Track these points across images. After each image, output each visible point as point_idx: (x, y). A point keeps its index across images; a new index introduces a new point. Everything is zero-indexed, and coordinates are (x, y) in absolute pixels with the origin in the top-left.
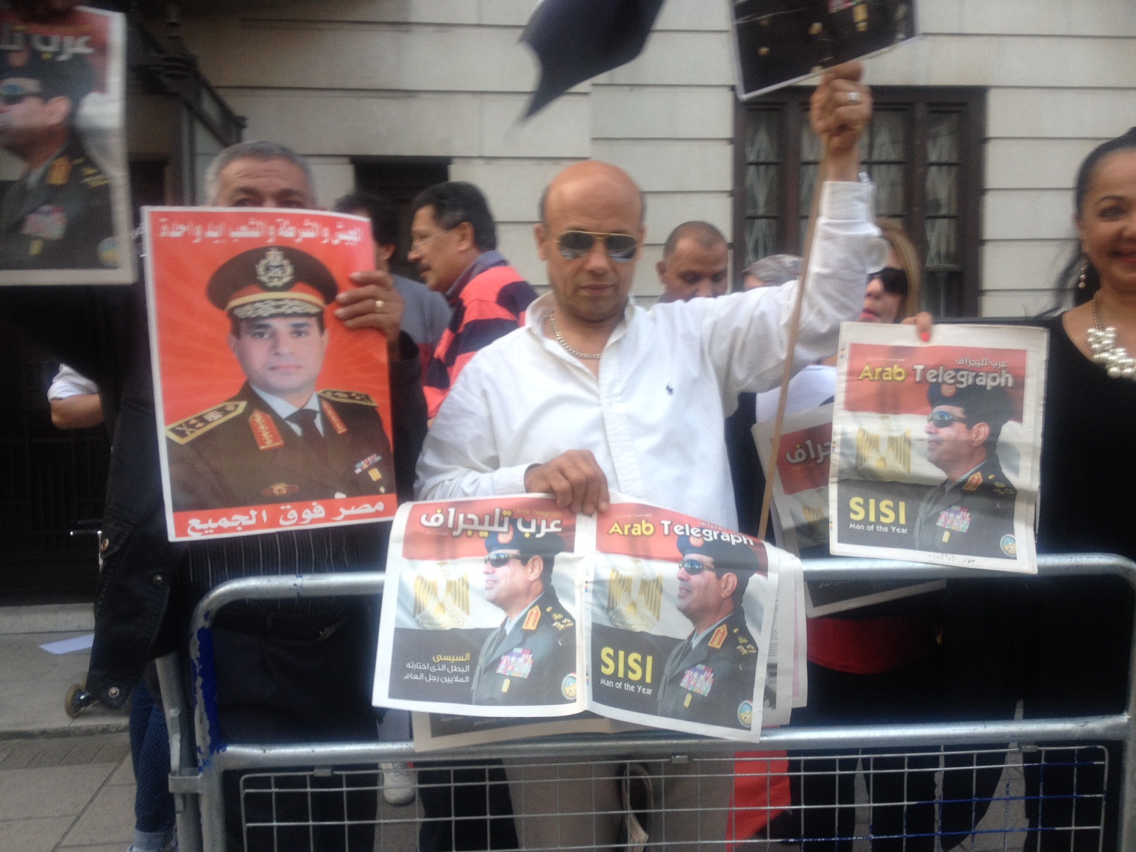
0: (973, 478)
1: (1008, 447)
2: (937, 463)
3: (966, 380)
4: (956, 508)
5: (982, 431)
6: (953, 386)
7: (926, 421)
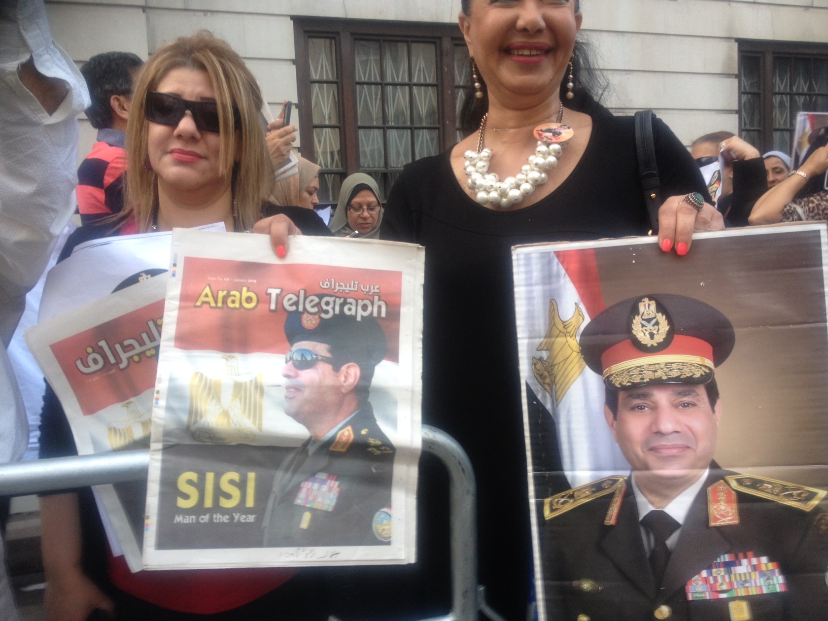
0: (343, 434)
1: (383, 392)
2: (297, 416)
3: (332, 310)
4: (322, 476)
5: (352, 373)
6: (317, 317)
7: (284, 361)
